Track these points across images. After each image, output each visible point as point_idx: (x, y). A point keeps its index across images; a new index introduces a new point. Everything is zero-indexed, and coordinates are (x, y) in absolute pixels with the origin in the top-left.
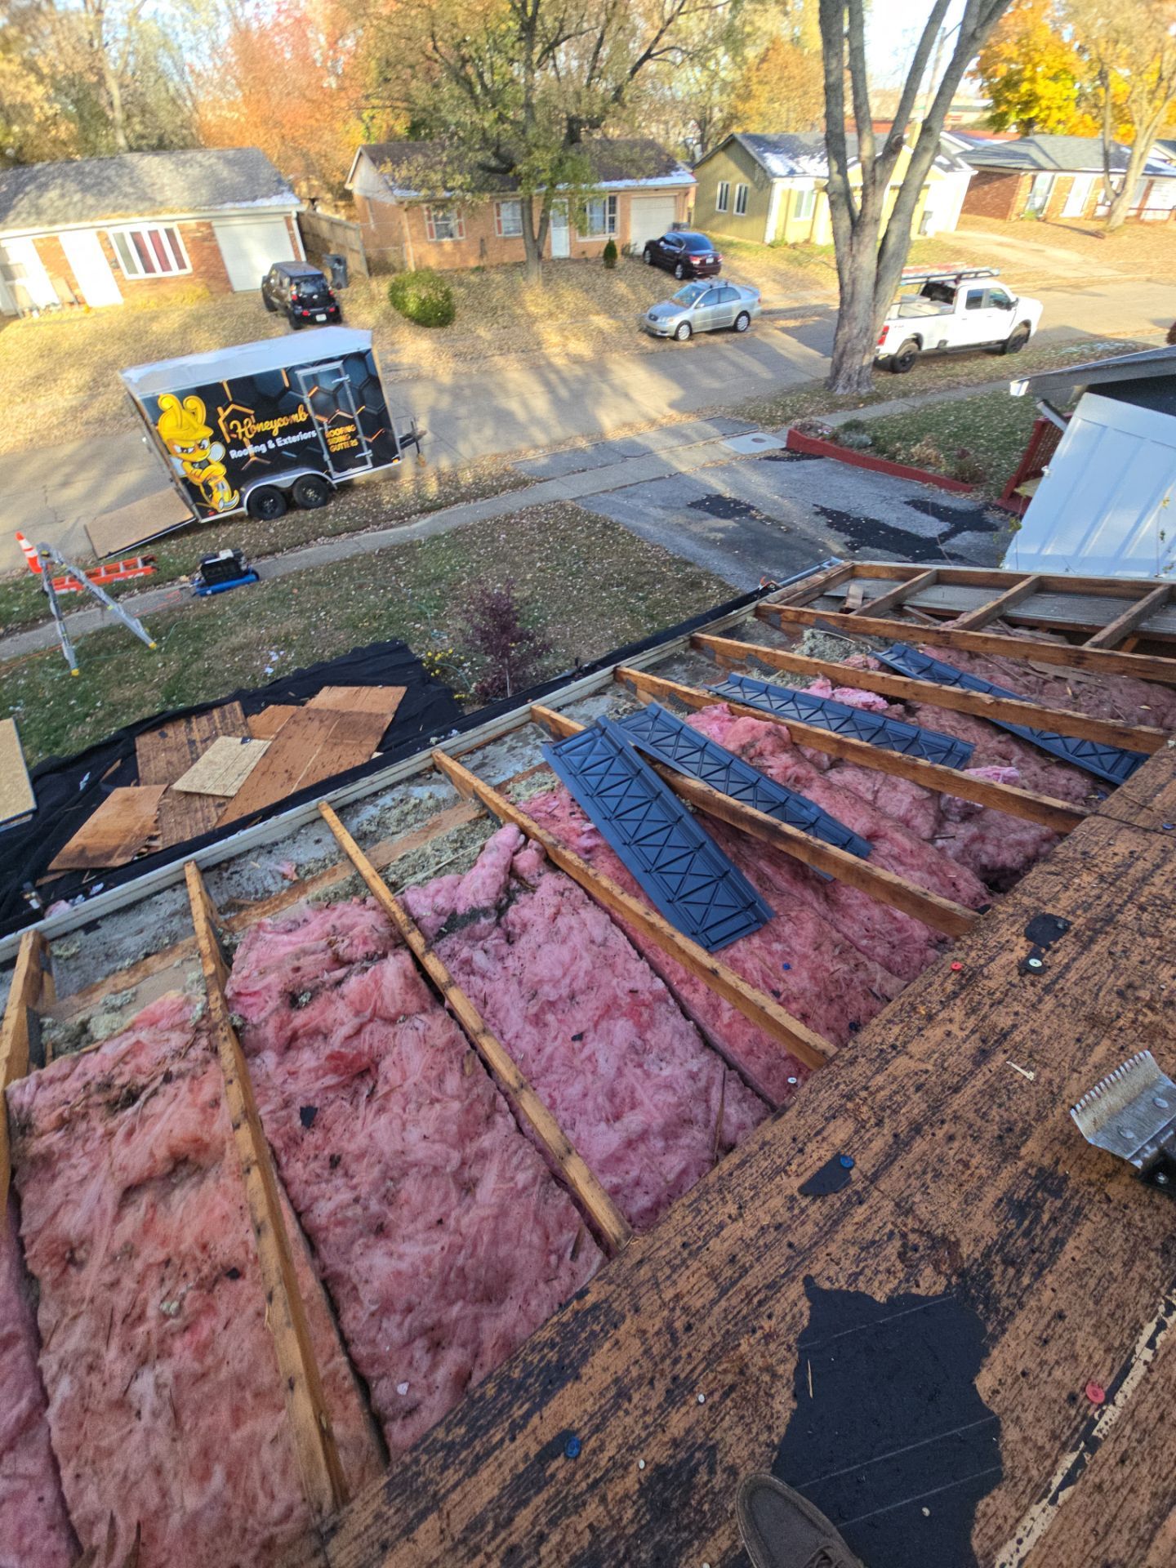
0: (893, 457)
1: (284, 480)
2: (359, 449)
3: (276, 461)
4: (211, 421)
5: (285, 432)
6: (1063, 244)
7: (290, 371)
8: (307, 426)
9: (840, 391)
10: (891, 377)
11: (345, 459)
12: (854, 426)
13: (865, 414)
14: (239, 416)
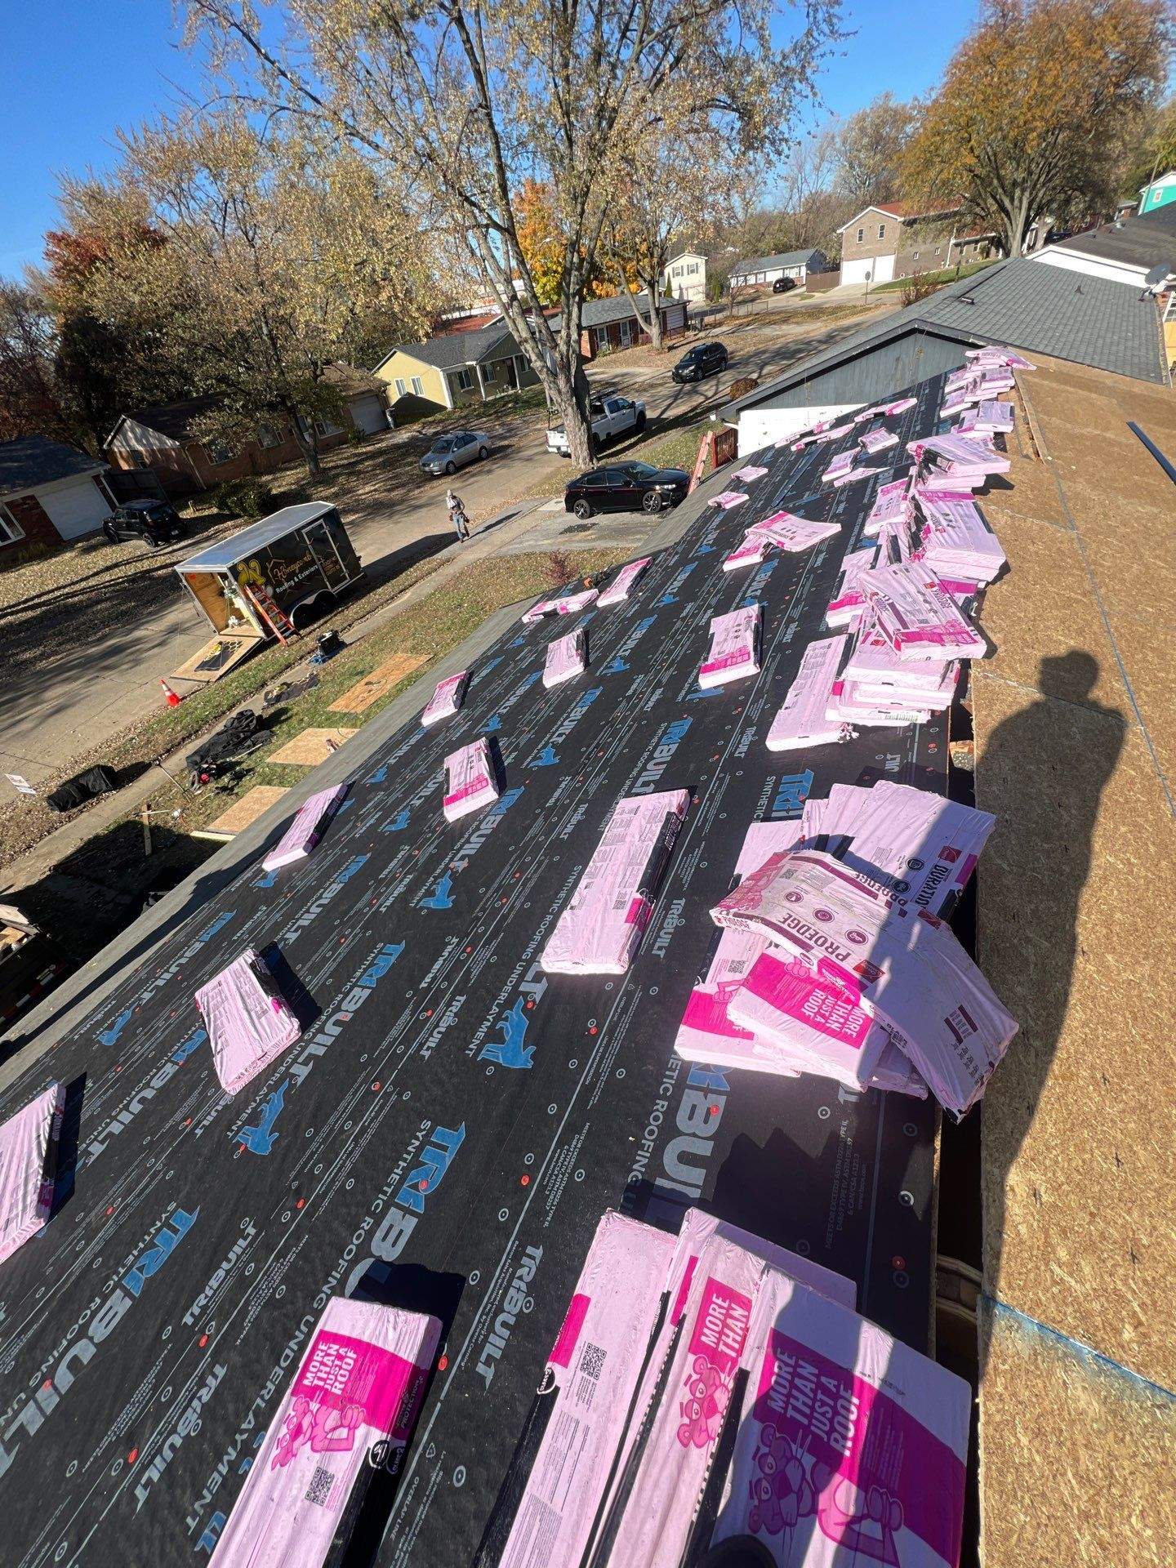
1: (309, 599)
3: (301, 590)
4: (264, 573)
5: (301, 571)
6: (635, 364)
7: (299, 530)
8: (312, 563)
14: (276, 565)
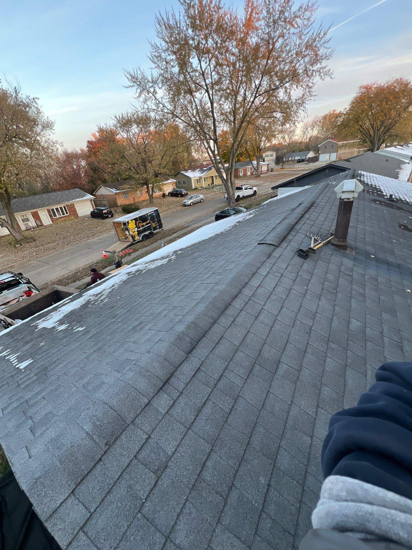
1: (147, 233)
2: (157, 226)
3: (145, 230)
4: (136, 224)
5: (146, 225)
6: (251, 180)
7: (147, 214)
8: (149, 223)
11: (155, 229)
14: (140, 223)
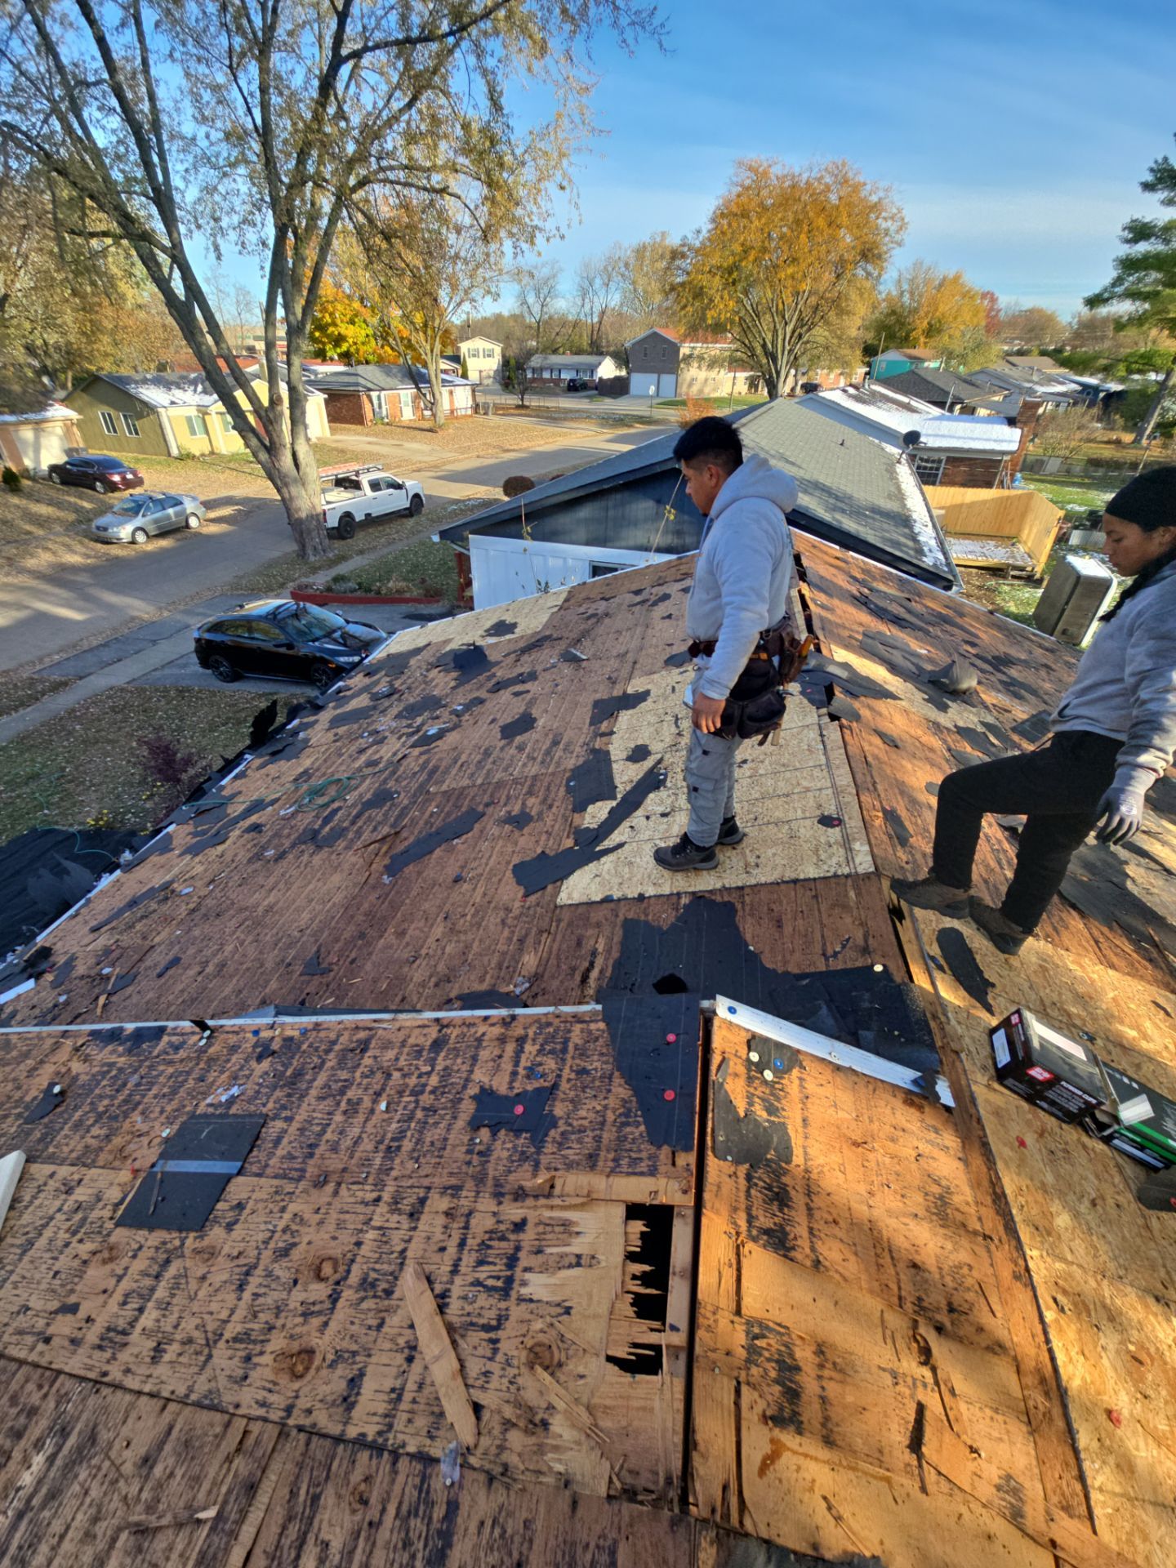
0: (378, 592)
6: (413, 439)
9: (312, 558)
10: (342, 542)
12: (338, 579)
13: (343, 569)
